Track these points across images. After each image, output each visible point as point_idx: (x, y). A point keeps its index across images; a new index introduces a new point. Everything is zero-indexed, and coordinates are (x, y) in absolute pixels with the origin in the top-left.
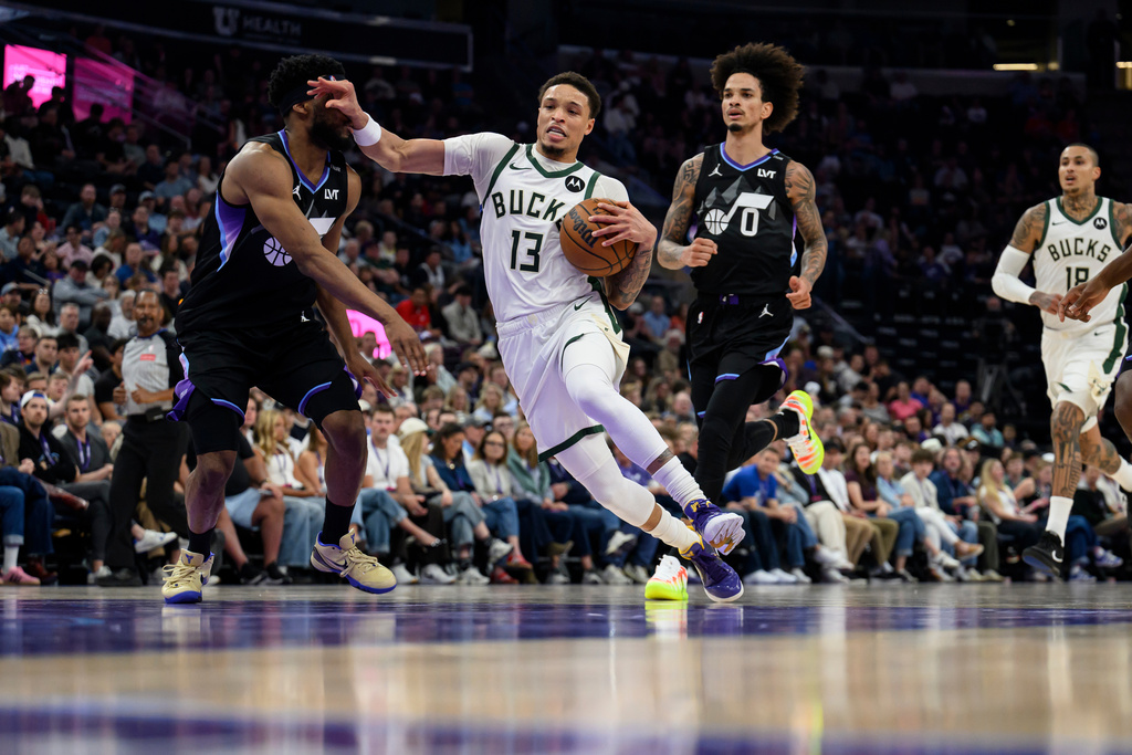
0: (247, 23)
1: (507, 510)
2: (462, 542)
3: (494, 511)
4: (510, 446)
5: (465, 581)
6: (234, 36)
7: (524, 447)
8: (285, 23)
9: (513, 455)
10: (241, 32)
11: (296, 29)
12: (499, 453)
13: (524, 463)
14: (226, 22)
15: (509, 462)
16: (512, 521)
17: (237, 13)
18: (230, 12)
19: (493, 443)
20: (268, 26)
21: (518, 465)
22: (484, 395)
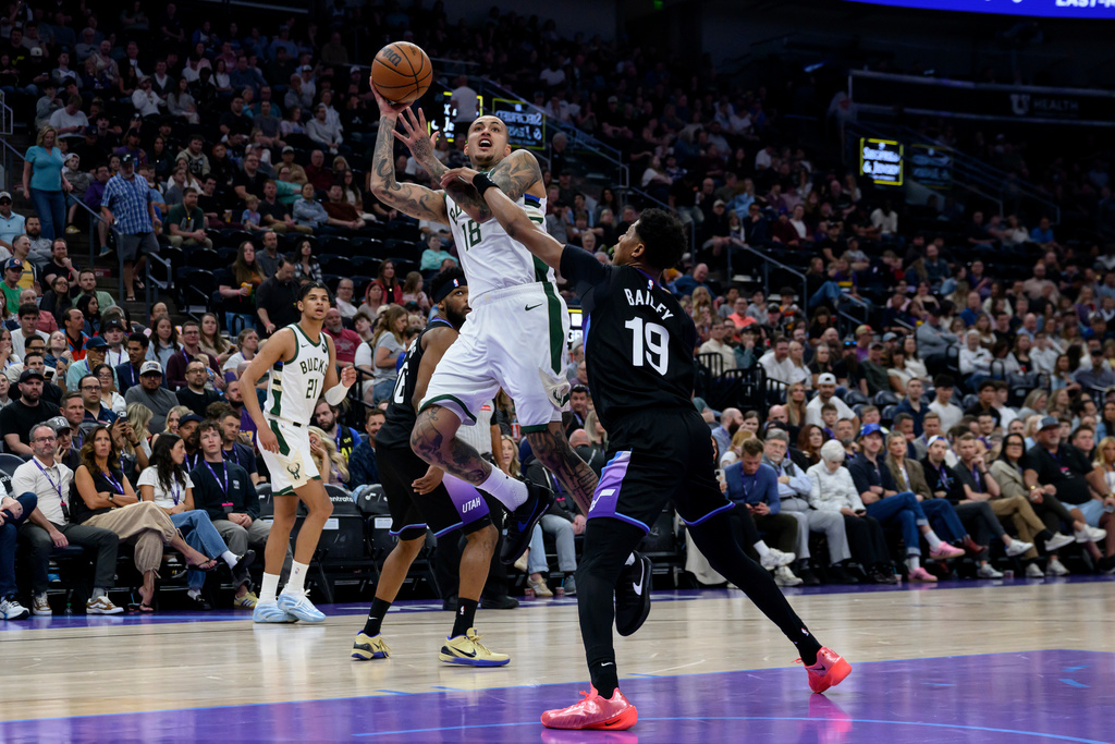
0: (1036, 104)
6: (1027, 115)
8: (1066, 102)
10: (1032, 112)
11: (1074, 106)
14: (1020, 104)
17: (1028, 98)
18: (1023, 97)
20: (1053, 105)
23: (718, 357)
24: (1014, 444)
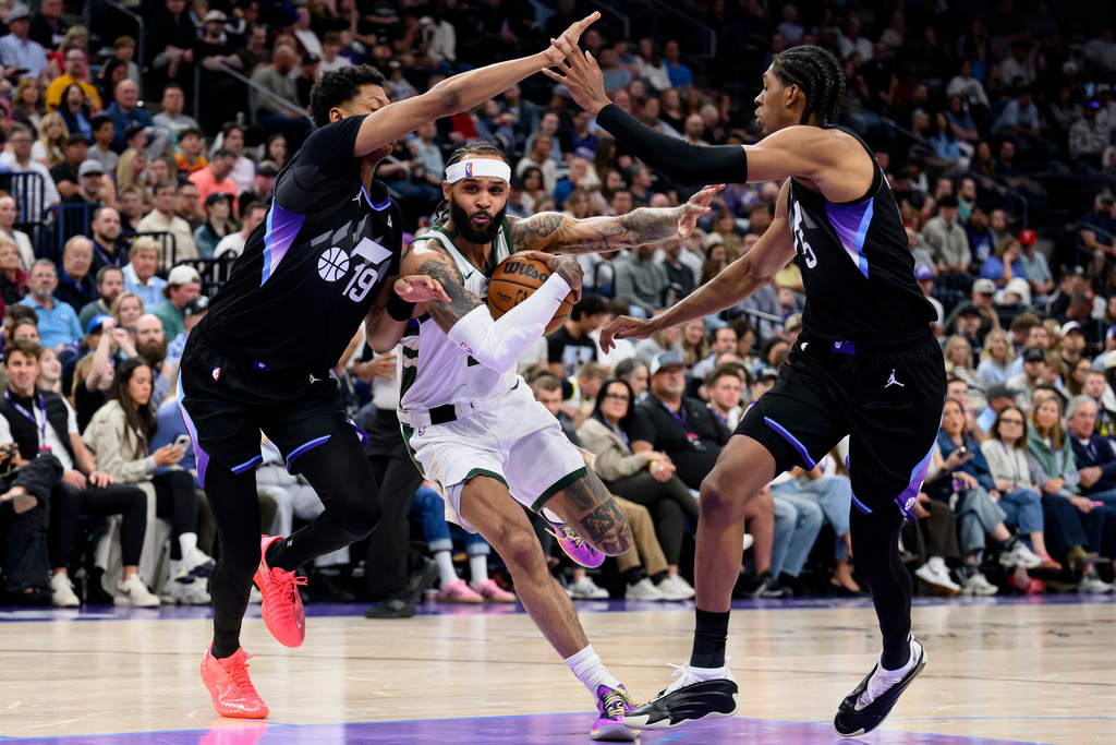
1: (1029, 502)
2: (972, 547)
3: (1013, 502)
4: (1030, 424)
5: (968, 590)
7: (1047, 425)
9: (1033, 434)
12: (1017, 432)
13: (1047, 442)
15: (1030, 443)
16: (1035, 514)
19: (1008, 421)
21: (1040, 445)
22: (989, 343)
23: (169, 239)
24: (615, 396)
